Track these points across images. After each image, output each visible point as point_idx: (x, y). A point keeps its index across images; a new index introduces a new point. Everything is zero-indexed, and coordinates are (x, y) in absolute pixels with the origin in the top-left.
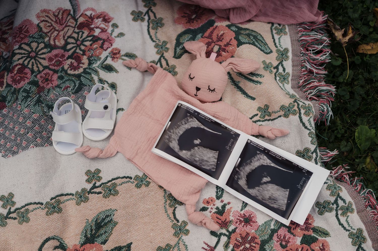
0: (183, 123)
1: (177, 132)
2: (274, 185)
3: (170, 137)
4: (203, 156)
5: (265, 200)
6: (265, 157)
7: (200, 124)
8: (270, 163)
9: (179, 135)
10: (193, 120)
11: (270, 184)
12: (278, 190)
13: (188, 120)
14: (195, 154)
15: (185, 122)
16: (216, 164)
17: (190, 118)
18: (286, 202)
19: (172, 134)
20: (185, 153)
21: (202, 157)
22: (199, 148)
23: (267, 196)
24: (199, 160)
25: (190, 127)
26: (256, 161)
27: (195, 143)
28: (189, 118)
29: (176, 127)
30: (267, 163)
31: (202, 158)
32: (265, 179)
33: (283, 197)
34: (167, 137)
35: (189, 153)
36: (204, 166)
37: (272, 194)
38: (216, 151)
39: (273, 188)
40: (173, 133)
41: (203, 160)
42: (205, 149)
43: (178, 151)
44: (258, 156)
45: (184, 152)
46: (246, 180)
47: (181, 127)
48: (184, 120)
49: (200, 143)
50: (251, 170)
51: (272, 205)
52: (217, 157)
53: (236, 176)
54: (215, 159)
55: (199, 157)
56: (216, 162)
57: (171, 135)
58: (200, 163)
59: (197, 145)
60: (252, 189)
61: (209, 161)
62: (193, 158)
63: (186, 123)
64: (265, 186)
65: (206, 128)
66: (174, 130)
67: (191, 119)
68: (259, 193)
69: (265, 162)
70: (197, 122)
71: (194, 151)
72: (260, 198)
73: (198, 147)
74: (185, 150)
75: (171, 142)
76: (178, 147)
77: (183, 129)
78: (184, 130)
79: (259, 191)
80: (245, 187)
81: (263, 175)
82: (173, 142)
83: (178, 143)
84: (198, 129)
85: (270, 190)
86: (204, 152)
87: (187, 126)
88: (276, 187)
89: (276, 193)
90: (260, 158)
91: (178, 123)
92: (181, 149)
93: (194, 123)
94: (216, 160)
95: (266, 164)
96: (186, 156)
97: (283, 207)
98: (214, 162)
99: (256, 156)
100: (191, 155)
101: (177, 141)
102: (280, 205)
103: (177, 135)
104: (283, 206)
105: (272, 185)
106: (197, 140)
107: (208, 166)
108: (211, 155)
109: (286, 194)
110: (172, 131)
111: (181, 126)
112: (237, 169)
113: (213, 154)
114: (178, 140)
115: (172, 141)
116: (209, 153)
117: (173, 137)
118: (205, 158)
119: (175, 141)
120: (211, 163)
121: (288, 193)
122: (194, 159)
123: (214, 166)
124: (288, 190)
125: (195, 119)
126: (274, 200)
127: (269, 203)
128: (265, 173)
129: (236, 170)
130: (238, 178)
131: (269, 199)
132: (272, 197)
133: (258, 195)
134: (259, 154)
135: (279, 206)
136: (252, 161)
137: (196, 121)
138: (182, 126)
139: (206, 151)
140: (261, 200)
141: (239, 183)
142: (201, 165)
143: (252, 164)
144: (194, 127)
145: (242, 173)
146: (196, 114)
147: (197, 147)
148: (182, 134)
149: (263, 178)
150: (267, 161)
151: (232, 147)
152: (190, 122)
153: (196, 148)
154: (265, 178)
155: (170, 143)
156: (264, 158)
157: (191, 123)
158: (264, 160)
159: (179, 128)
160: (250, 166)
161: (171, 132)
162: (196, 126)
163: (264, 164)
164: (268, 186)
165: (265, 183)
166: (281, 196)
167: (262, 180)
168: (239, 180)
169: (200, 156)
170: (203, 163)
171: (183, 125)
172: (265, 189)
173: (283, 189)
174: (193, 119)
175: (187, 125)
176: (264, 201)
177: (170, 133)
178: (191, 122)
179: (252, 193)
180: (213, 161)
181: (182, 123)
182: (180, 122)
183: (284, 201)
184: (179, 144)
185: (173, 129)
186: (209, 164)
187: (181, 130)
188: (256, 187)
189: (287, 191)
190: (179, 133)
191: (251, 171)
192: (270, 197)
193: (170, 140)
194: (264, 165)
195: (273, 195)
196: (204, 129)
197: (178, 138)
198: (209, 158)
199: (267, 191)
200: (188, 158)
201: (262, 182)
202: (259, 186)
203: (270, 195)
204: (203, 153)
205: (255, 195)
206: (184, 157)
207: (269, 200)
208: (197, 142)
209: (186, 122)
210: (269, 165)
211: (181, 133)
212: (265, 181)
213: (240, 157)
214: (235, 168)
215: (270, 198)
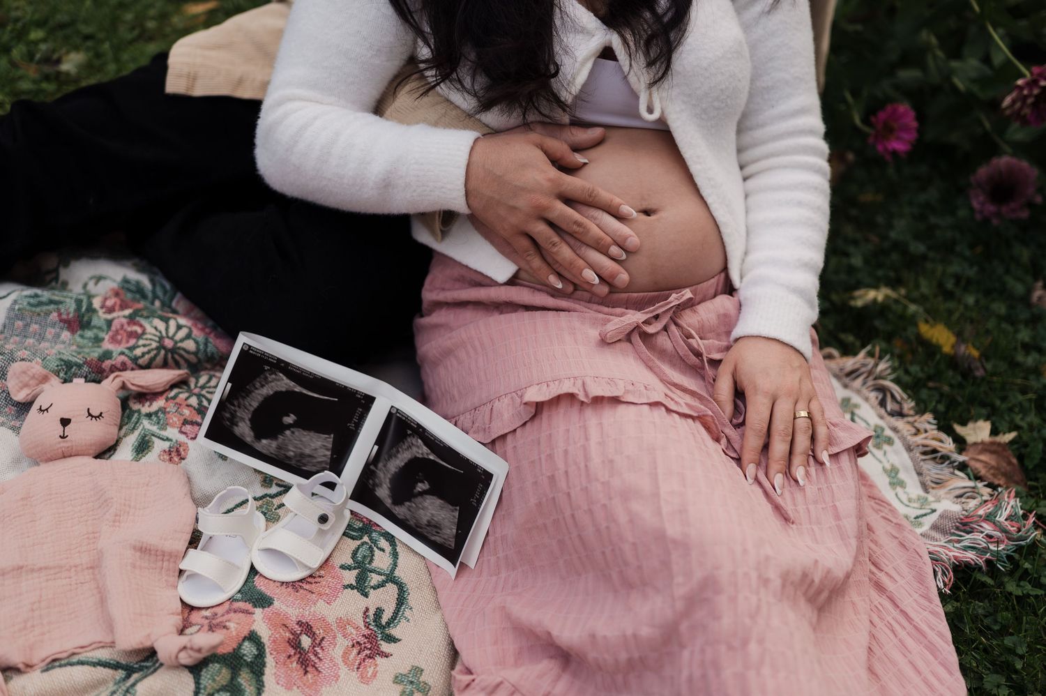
0: (258, 385)
1: (247, 404)
2: (435, 498)
3: (233, 415)
4: (303, 448)
5: (421, 528)
6: (419, 441)
7: (291, 385)
8: (427, 454)
9: (252, 409)
10: (277, 378)
11: (428, 497)
12: (442, 508)
13: (266, 378)
14: (286, 445)
15: (260, 383)
16: (329, 461)
17: (270, 375)
18: (454, 531)
19: (237, 409)
20: (266, 444)
21: (301, 449)
22: (293, 433)
23: (424, 520)
24: (295, 456)
25: (271, 393)
26: (406, 450)
27: (285, 423)
28: (268, 375)
29: (243, 394)
30: (422, 454)
31: (299, 450)
32: (421, 487)
33: (450, 521)
34: (228, 415)
35: (274, 444)
36: (305, 465)
37: (432, 515)
38: (329, 433)
39: (433, 503)
40: (239, 407)
41: (302, 455)
42: (305, 433)
43: (253, 442)
44: (409, 440)
45: (264, 441)
46: (389, 488)
47: (253, 394)
48: (258, 379)
49: (295, 422)
50: (396, 468)
51: (433, 538)
52: (330, 446)
53: (371, 482)
54: (327, 450)
55: (294, 450)
56: (330, 457)
57: (235, 411)
58: (298, 461)
59: (289, 426)
60: (400, 506)
61: (315, 455)
62: (283, 452)
63: (262, 386)
64: (419, 499)
65: (305, 391)
66: (241, 400)
67: (273, 376)
68: (409, 513)
69: (420, 452)
70: (286, 380)
71: (284, 440)
72: (412, 523)
73: (292, 429)
74: (266, 438)
75: (237, 426)
76: (252, 434)
77: (257, 398)
78: (260, 399)
79: (410, 510)
80: (388, 502)
81: (417, 477)
82: (240, 424)
83: (250, 425)
84: (289, 394)
85: (427, 508)
86: (304, 439)
87: (266, 391)
88: (438, 502)
89: (440, 515)
90: (412, 444)
91: (248, 387)
92: (258, 437)
93: (279, 383)
94: (329, 453)
95: (421, 456)
96: (268, 450)
97: (450, 543)
98: (325, 456)
99: (406, 439)
100: (279, 448)
101: (248, 422)
102: (446, 537)
103: (247, 411)
104: (450, 539)
105: (431, 497)
106: (289, 416)
107: (315, 466)
108: (319, 443)
109: (454, 516)
110: (236, 403)
111: (253, 391)
112: (372, 467)
113: (323, 442)
114: (250, 420)
115: (237, 422)
116: (314, 440)
117: (238, 414)
118: (307, 451)
119: (243, 423)
120: (320, 460)
121: (456, 514)
122: (285, 455)
123: (326, 464)
124: (458, 508)
125: (281, 375)
126: (436, 527)
127: (427, 533)
128: (420, 474)
129: (370, 470)
130: (375, 485)
131: (428, 526)
132: (432, 521)
133: (408, 517)
134: (410, 435)
135: (445, 539)
136: (400, 450)
137: (283, 380)
138: (257, 391)
139: (308, 437)
140: (414, 526)
141: (377, 494)
142: (299, 464)
143: (399, 456)
144: (281, 392)
145: (381, 474)
146: (282, 365)
147: (289, 430)
148: (258, 407)
149: (417, 483)
150: (422, 450)
151: (359, 425)
152: (271, 382)
153: (288, 432)
154: (420, 484)
155: (235, 428)
156: (419, 444)
157: (273, 384)
158: (418, 447)
159: (250, 396)
160: (395, 461)
161: (234, 405)
162: (284, 390)
163: (418, 456)
164: (425, 500)
165: (422, 494)
166: (447, 520)
167: (415, 488)
168: (377, 489)
169: (296, 447)
170: (304, 461)
171: (256, 389)
172: (420, 506)
173: (451, 507)
174: (276, 375)
175: (265, 388)
176: (419, 529)
177: (233, 408)
178: (273, 381)
179: (399, 514)
180: (322, 454)
181: (254, 386)
182: (251, 385)
183: (451, 529)
184: (253, 428)
185: (237, 399)
186: (315, 461)
187: (254, 401)
188: (406, 501)
189: (456, 510)
190: (250, 405)
191: (397, 470)
192: (429, 521)
193: (233, 421)
194: (419, 458)
195: (435, 519)
196: (301, 394)
197: (250, 416)
198: (316, 449)
199: (422, 509)
200: (272, 453)
201: (415, 491)
202: (409, 500)
203: (429, 519)
204: (301, 441)
205: (403, 517)
206: (264, 452)
207: (427, 528)
208: (289, 420)
209: (263, 383)
210: (426, 457)
211: (255, 404)
212: (420, 490)
213: (376, 444)
214: (367, 465)
215: (429, 524)
